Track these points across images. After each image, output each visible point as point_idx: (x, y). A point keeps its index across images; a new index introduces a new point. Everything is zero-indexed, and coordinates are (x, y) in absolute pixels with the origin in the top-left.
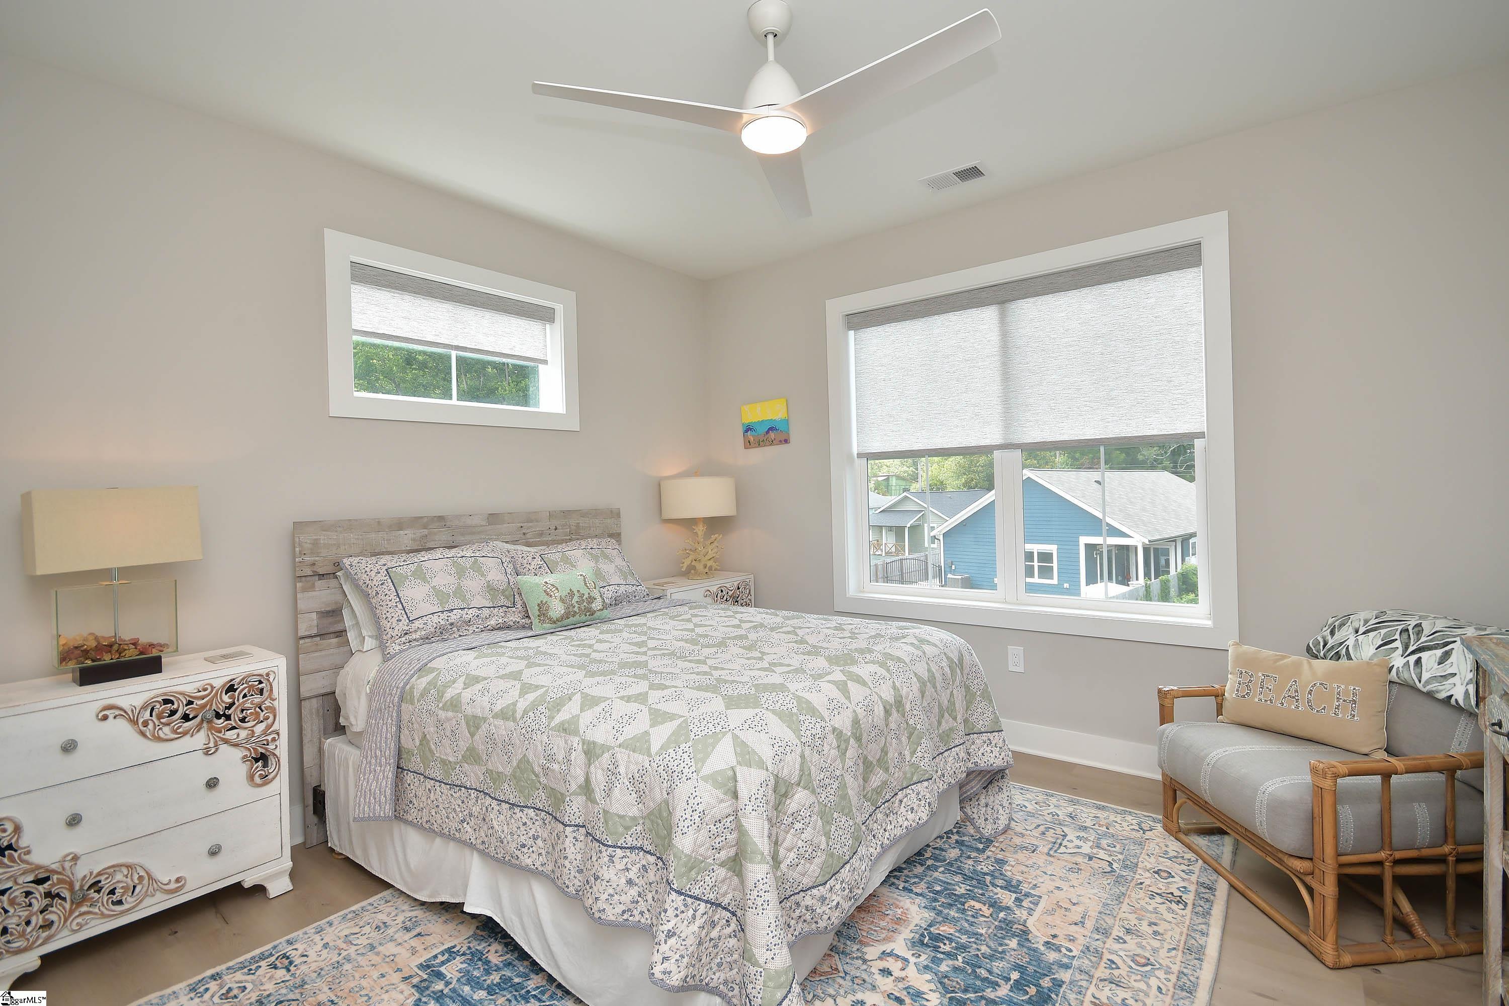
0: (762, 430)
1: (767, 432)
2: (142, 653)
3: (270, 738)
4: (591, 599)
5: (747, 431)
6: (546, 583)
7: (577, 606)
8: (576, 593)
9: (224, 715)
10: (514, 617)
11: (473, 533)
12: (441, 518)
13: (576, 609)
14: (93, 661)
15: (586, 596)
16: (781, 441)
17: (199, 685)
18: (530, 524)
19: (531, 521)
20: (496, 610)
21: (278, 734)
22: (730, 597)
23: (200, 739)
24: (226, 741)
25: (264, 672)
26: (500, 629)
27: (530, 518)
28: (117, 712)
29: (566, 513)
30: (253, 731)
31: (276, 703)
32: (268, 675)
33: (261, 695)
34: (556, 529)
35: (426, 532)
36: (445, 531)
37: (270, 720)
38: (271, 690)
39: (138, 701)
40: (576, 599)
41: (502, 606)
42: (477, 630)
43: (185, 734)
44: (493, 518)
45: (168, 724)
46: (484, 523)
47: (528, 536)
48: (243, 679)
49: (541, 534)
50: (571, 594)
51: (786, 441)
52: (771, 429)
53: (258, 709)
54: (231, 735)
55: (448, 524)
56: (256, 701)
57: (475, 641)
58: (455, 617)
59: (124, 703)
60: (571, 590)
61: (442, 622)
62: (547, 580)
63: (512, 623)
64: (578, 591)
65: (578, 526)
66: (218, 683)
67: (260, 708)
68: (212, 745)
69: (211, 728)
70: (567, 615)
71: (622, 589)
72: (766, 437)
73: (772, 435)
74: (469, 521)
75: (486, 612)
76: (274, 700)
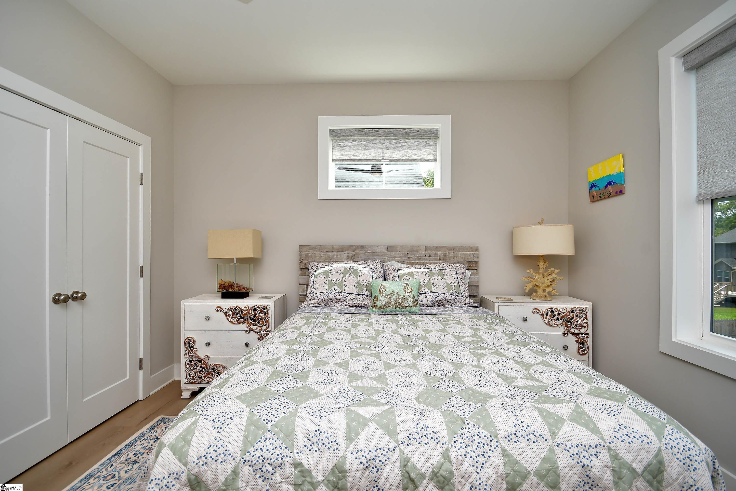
0: (602, 185)
1: (607, 186)
2: (240, 290)
3: (267, 333)
4: (405, 298)
5: (591, 188)
6: (382, 285)
7: (394, 301)
8: (395, 294)
9: (252, 319)
10: (368, 302)
11: (378, 255)
12: (362, 247)
13: (393, 303)
14: (226, 290)
15: (402, 296)
16: (617, 193)
17: (245, 305)
18: (413, 253)
19: (414, 251)
20: (359, 296)
21: (270, 332)
22: (562, 317)
23: (244, 327)
24: (253, 330)
25: (266, 305)
26: (356, 306)
27: (413, 249)
28: (221, 310)
29: (437, 248)
30: (261, 328)
31: (270, 319)
32: (267, 307)
33: (265, 314)
34: (430, 256)
35: (355, 253)
36: (364, 253)
37: (267, 326)
38: (268, 313)
39: (227, 307)
40: (394, 297)
41: (363, 295)
42: (343, 305)
43: (240, 323)
44: (390, 248)
45: (235, 318)
46: (385, 251)
47: (411, 259)
48: (258, 306)
49: (420, 259)
50: (392, 294)
51: (621, 192)
52: (609, 183)
53: (263, 320)
54: (254, 328)
55: (366, 249)
56: (263, 316)
57: (339, 309)
58: (332, 296)
59: (224, 307)
60: (393, 291)
61: (325, 297)
62: (383, 284)
63: (363, 305)
64: (397, 293)
65: (445, 255)
66: (251, 306)
67: (264, 319)
68: (248, 330)
69: (248, 323)
70: (385, 306)
71: (442, 296)
72: (606, 190)
73: (610, 188)
74: (377, 249)
75: (352, 296)
76: (269, 318)
